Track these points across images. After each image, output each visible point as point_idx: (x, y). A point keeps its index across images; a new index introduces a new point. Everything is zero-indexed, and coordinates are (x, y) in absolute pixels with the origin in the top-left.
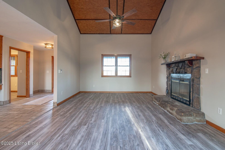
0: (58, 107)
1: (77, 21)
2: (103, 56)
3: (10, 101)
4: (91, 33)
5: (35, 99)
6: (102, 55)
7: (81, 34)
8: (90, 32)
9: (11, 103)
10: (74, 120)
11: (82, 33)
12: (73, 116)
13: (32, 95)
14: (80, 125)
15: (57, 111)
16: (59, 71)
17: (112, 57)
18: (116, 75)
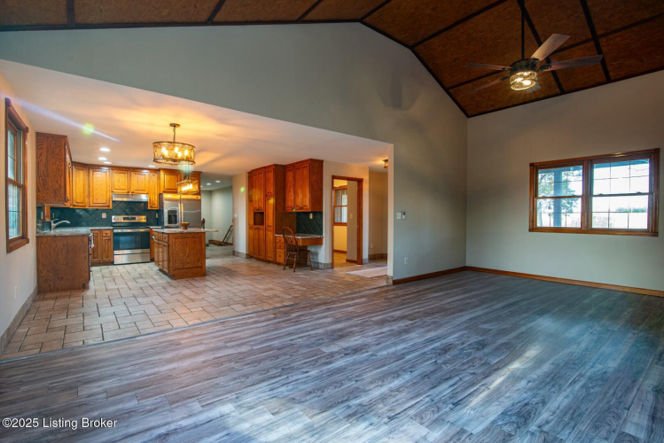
0: (394, 287)
1: (451, 91)
2: (535, 168)
3: (332, 265)
4: (496, 107)
5: (369, 267)
6: (532, 165)
7: (468, 116)
8: (492, 106)
9: (335, 269)
10: (399, 310)
11: (470, 113)
12: (403, 304)
13: (367, 261)
14: (403, 318)
15: (387, 291)
16: (399, 215)
17: (571, 168)
18: (586, 228)
